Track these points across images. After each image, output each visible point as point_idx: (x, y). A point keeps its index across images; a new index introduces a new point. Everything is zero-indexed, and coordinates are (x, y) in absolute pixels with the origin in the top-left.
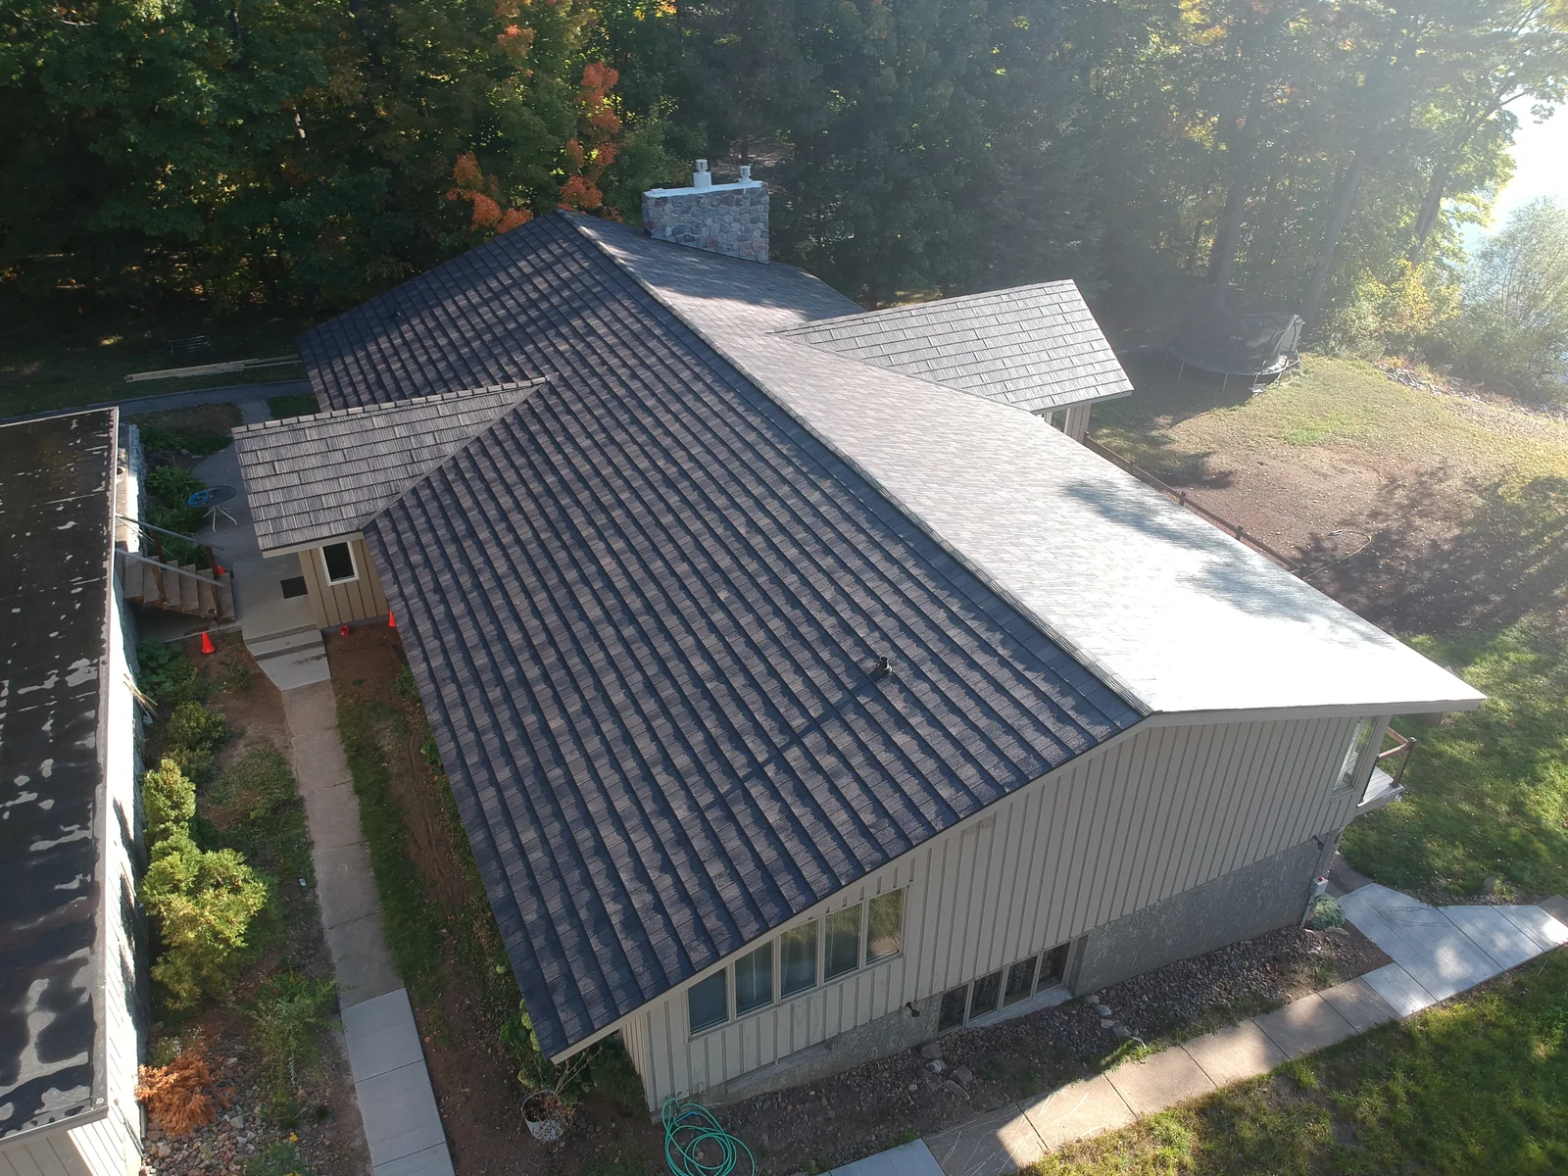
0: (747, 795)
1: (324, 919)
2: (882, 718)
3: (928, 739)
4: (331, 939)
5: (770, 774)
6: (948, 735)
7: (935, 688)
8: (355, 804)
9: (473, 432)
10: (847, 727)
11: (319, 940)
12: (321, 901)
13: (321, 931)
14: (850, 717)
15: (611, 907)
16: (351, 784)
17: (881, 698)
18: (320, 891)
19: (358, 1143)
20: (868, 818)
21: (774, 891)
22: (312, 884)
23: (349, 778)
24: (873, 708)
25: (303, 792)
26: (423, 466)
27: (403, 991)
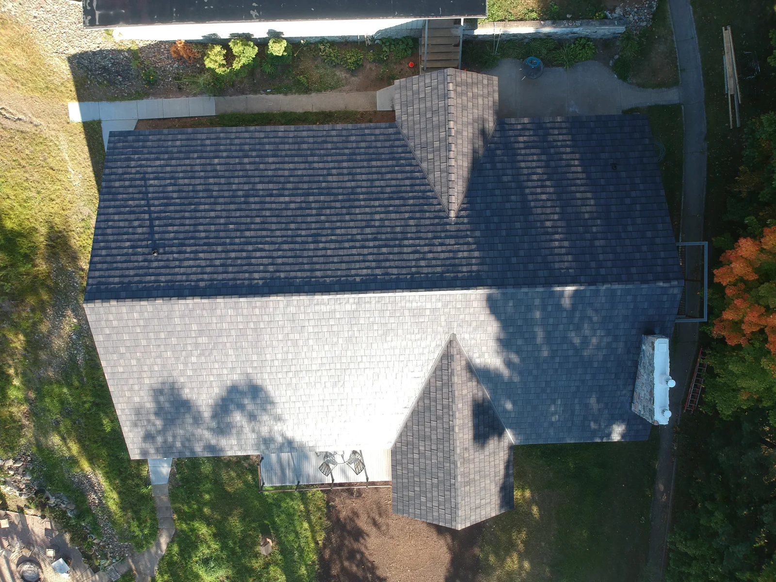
0: (143, 199)
1: (252, 96)
2: (139, 243)
3: (122, 250)
4: (243, 97)
5: (145, 208)
6: (118, 255)
7: (137, 261)
8: (301, 111)
9: (431, 176)
10: (143, 234)
11: (243, 93)
12: (258, 96)
13: (246, 94)
14: (146, 236)
15: (136, 156)
16: (311, 111)
17: (147, 246)
18: (264, 96)
19: (171, 96)
20: (110, 223)
21: (109, 193)
22: (267, 93)
23: (314, 111)
24: (144, 243)
25: (313, 94)
26: (419, 152)
27: (214, 114)
